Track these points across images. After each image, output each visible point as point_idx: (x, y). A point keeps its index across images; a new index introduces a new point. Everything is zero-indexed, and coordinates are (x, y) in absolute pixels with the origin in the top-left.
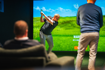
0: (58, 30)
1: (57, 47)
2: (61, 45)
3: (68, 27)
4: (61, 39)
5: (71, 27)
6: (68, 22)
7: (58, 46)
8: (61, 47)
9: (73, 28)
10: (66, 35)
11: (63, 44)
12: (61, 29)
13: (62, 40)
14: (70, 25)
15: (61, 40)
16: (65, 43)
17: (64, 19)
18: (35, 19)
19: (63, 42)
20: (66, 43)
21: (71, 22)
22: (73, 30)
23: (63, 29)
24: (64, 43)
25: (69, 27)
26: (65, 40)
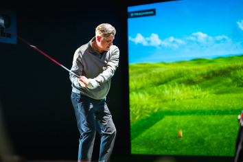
0: (195, 97)
1: (196, 145)
2: (206, 139)
3: (224, 88)
4: (205, 122)
5: (232, 87)
6: (224, 73)
7: (198, 142)
8: (205, 145)
9: (239, 88)
10: (220, 111)
11: (212, 137)
12: (204, 93)
13: (209, 126)
14: (230, 80)
15: (204, 126)
16: (217, 132)
17: (211, 65)
18: (132, 69)
19: (211, 130)
20: (220, 134)
21: (232, 73)
22: (238, 95)
23: (211, 93)
24: (214, 135)
25: (228, 85)
26: (216, 126)
